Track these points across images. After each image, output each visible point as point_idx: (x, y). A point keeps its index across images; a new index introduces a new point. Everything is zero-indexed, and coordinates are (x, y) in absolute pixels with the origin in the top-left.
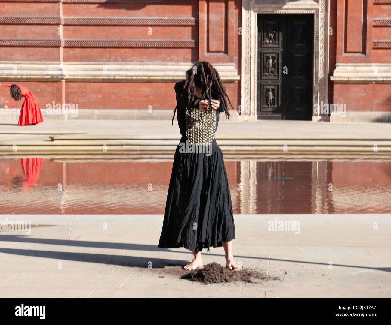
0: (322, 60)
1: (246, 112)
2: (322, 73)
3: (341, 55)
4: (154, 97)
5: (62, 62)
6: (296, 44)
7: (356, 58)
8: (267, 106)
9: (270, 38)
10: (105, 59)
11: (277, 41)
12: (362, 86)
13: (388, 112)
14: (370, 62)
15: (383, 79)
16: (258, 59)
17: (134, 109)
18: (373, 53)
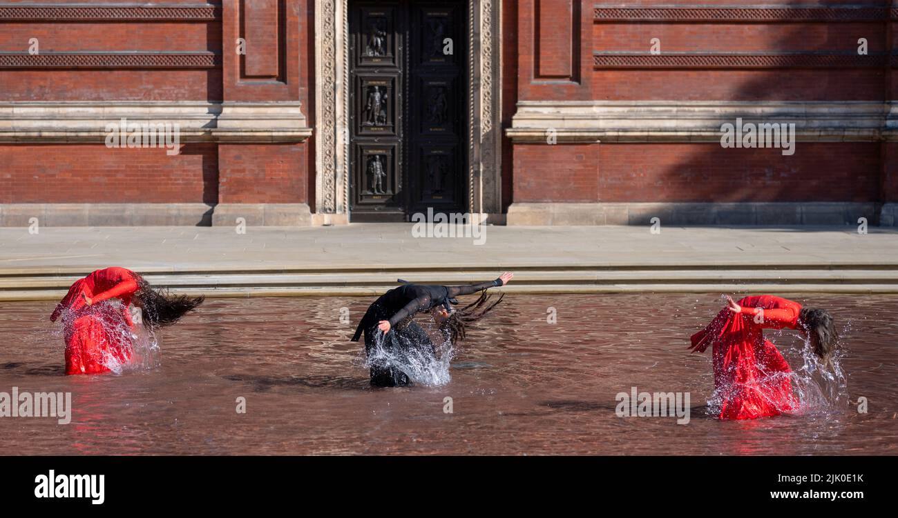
0: (488, 93)
1: (327, 207)
2: (488, 122)
3: (528, 82)
4: (127, 176)
6: (431, 60)
7: (558, 89)
8: (370, 193)
10: (17, 95)
11: (389, 54)
12: (573, 148)
13: (629, 204)
14: (589, 97)
15: (615, 134)
16: (350, 91)
17: (84, 202)
18: (596, 79)
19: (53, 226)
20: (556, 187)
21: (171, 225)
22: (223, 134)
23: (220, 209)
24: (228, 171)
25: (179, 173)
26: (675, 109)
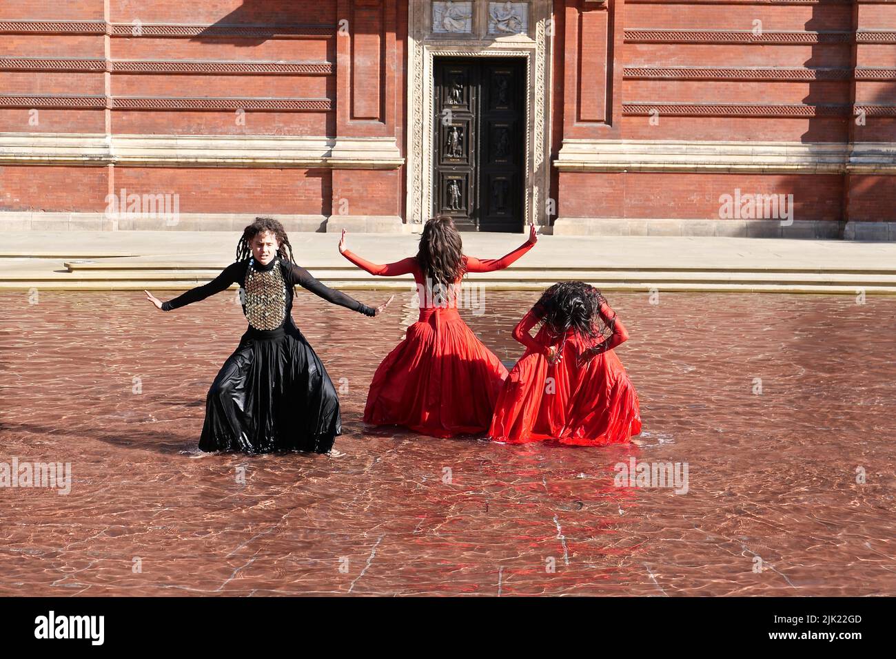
0: (541, 133)
1: (415, 219)
2: (540, 155)
3: (571, 125)
4: (262, 193)
5: (109, 135)
6: (498, 108)
7: (595, 130)
9: (454, 98)
10: (180, 130)
11: (465, 103)
12: (605, 176)
13: (648, 220)
14: (618, 137)
15: (639, 165)
16: (435, 130)
17: (230, 213)
18: (623, 123)
19: (206, 230)
20: (591, 206)
21: (296, 231)
22: (335, 162)
23: (333, 220)
24: (340, 190)
25: (302, 191)
26: (684, 147)
